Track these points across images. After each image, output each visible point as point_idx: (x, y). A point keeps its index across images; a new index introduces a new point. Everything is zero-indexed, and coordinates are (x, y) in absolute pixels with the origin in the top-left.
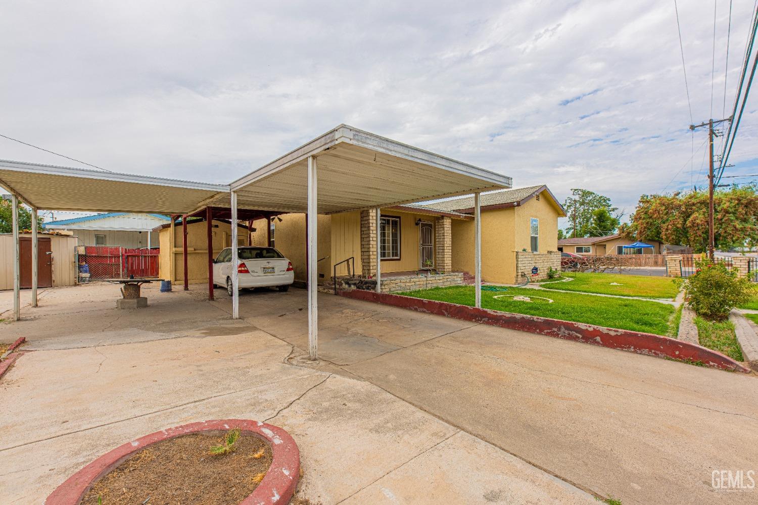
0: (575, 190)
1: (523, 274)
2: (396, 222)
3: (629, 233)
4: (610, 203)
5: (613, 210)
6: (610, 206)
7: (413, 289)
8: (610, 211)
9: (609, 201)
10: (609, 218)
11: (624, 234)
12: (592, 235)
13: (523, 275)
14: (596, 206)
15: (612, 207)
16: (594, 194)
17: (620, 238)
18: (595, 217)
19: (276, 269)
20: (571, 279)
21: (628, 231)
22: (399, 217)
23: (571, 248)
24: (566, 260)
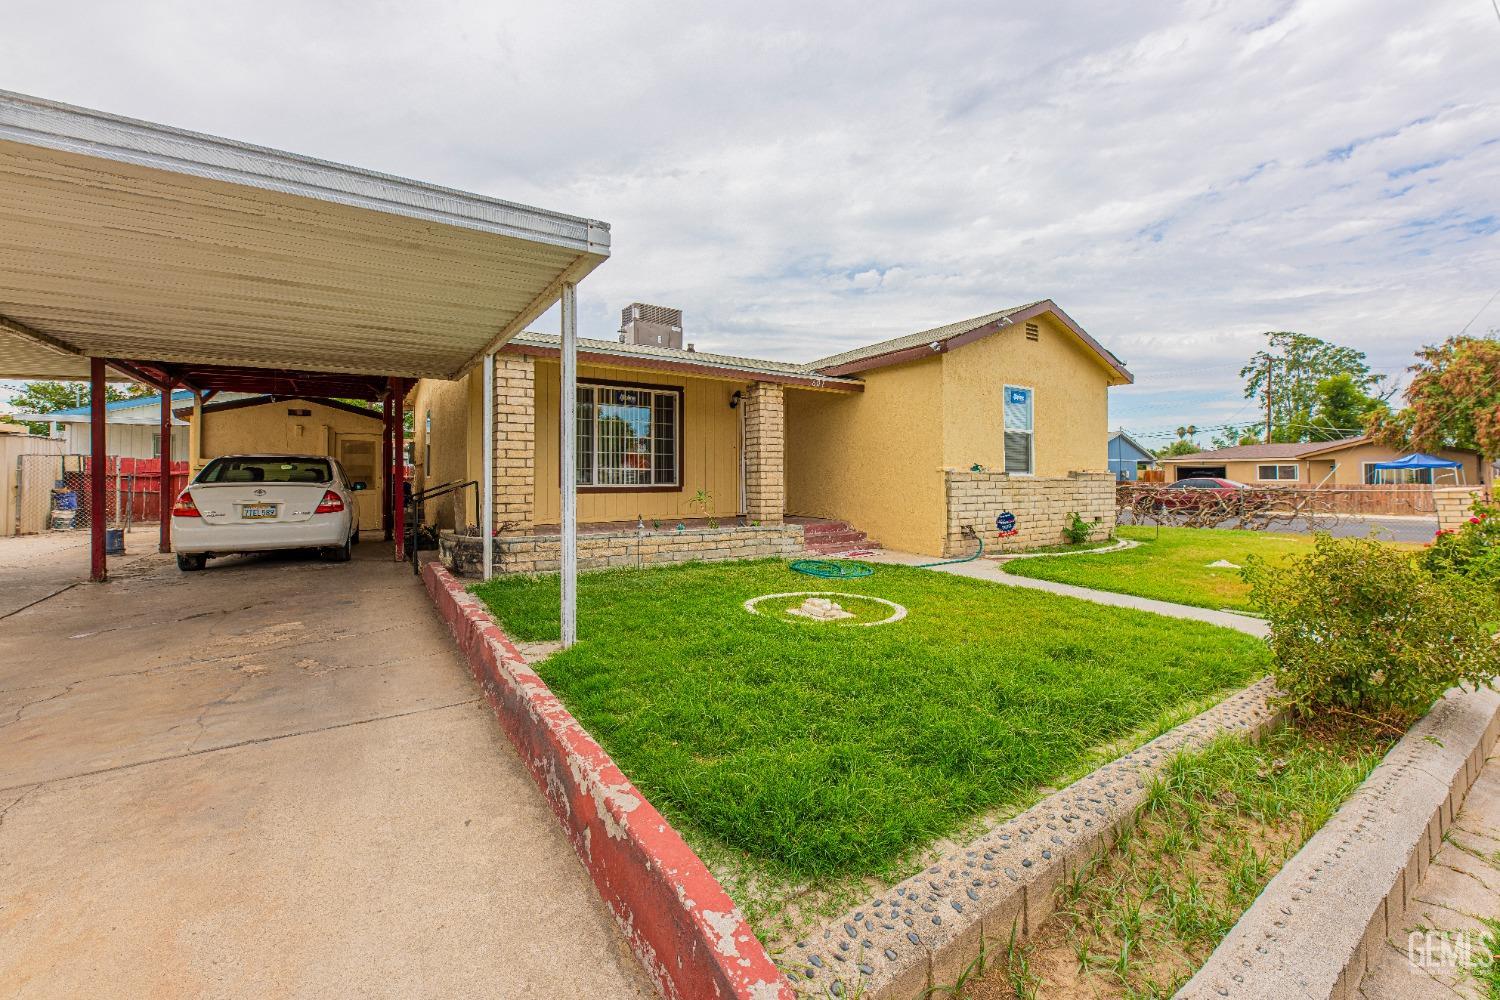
0: (1275, 335)
1: (968, 530)
2: (670, 400)
3: (1394, 433)
4: (1364, 362)
5: (1375, 380)
6: (1365, 371)
7: (616, 564)
8: (1367, 382)
9: (1364, 357)
10: (1359, 400)
11: (1380, 435)
12: (1316, 438)
13: (968, 533)
14: (1328, 371)
15: (1371, 373)
16: (1321, 343)
17: (1372, 443)
18: (1324, 397)
19: (282, 509)
20: (1135, 544)
21: (1392, 427)
22: (680, 389)
23: (1247, 468)
24: (1170, 497)
